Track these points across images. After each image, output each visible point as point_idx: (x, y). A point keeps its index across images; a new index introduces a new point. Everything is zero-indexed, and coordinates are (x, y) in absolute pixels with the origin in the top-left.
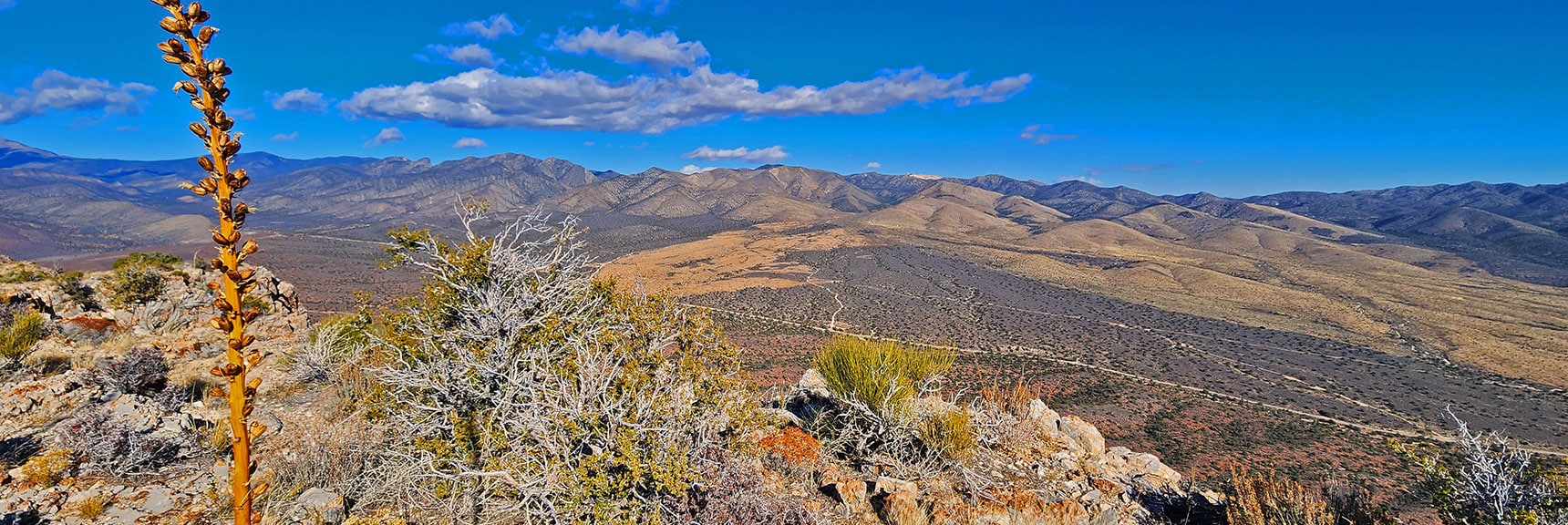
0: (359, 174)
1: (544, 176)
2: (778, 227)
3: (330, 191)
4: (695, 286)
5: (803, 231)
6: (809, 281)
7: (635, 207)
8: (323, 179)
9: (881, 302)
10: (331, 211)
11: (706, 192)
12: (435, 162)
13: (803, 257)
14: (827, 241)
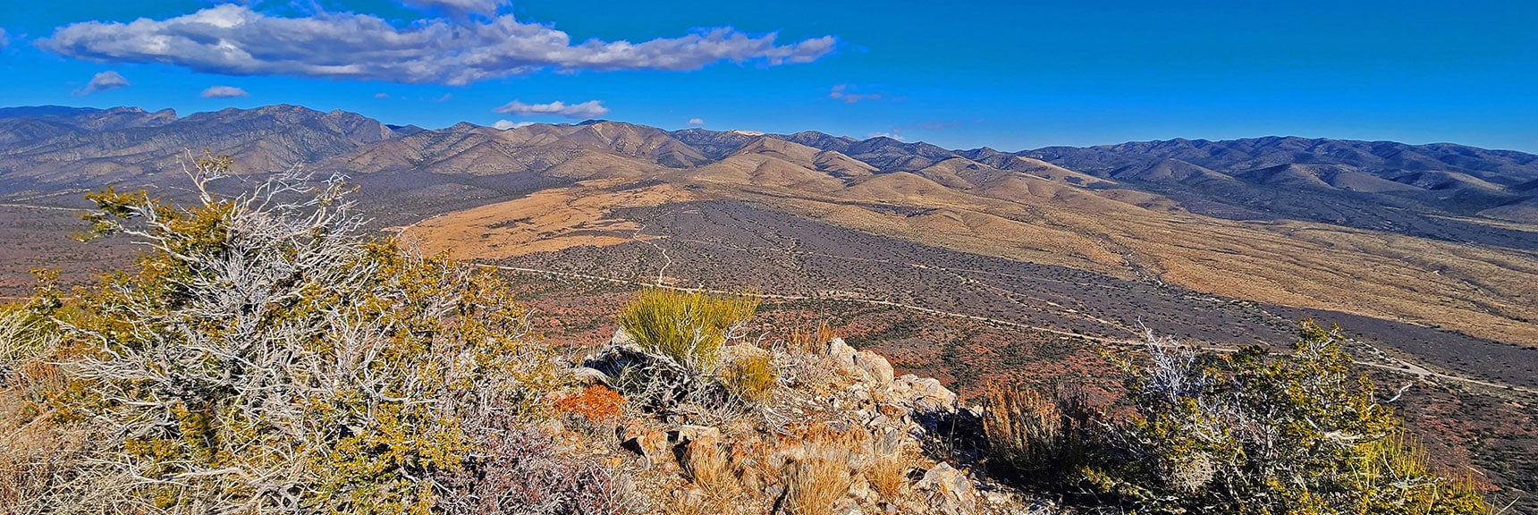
0: (72, 128)
1: (330, 132)
2: (603, 183)
3: (29, 148)
4: (514, 247)
5: (629, 187)
6: (636, 237)
7: (441, 165)
8: (18, 135)
9: (708, 255)
10: (36, 173)
11: (523, 149)
12: (183, 114)
13: (629, 214)
14: (654, 197)
